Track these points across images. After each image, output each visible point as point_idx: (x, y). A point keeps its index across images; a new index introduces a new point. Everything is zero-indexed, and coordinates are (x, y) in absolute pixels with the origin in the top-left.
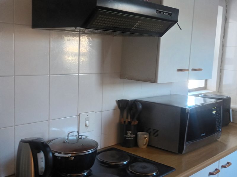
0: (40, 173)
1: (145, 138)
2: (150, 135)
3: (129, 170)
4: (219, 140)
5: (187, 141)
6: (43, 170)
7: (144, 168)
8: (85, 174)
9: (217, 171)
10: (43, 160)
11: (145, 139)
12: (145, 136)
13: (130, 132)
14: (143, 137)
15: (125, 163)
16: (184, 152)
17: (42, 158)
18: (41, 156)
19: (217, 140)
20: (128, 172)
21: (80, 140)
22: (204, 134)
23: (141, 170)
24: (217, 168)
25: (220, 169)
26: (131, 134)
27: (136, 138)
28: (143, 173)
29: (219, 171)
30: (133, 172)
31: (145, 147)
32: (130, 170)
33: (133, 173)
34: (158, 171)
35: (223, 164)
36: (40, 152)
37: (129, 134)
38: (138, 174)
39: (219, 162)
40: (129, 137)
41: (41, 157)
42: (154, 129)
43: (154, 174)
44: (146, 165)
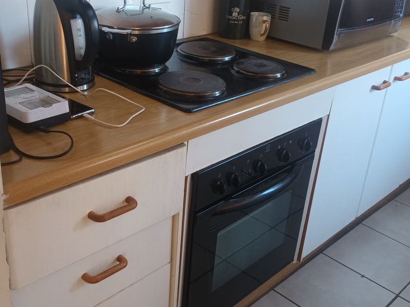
0: (78, 58)
1: (264, 22)
2: (272, 18)
3: (233, 69)
4: (395, 34)
5: (340, 27)
6: (83, 51)
7: (261, 66)
8: (157, 70)
9: (386, 84)
10: (82, 32)
11: (264, 25)
12: (265, 18)
13: (238, 10)
14: (261, 21)
15: (227, 59)
16: (332, 47)
17: (79, 30)
18: (78, 25)
19: (391, 35)
20: (232, 71)
21: (146, 10)
22: (372, 19)
23: (255, 69)
24: (387, 80)
25: (391, 81)
26: (239, 13)
27: (247, 22)
28: (259, 74)
29: (389, 85)
30: (241, 71)
31: (263, 38)
32: (235, 68)
33: (242, 73)
34: (284, 72)
35: (398, 75)
36: (76, 18)
37: (235, 14)
38: (251, 74)
39: (392, 67)
40: (234, 20)
41: (78, 28)
42: (281, 7)
43: (277, 76)
44: (265, 62)
